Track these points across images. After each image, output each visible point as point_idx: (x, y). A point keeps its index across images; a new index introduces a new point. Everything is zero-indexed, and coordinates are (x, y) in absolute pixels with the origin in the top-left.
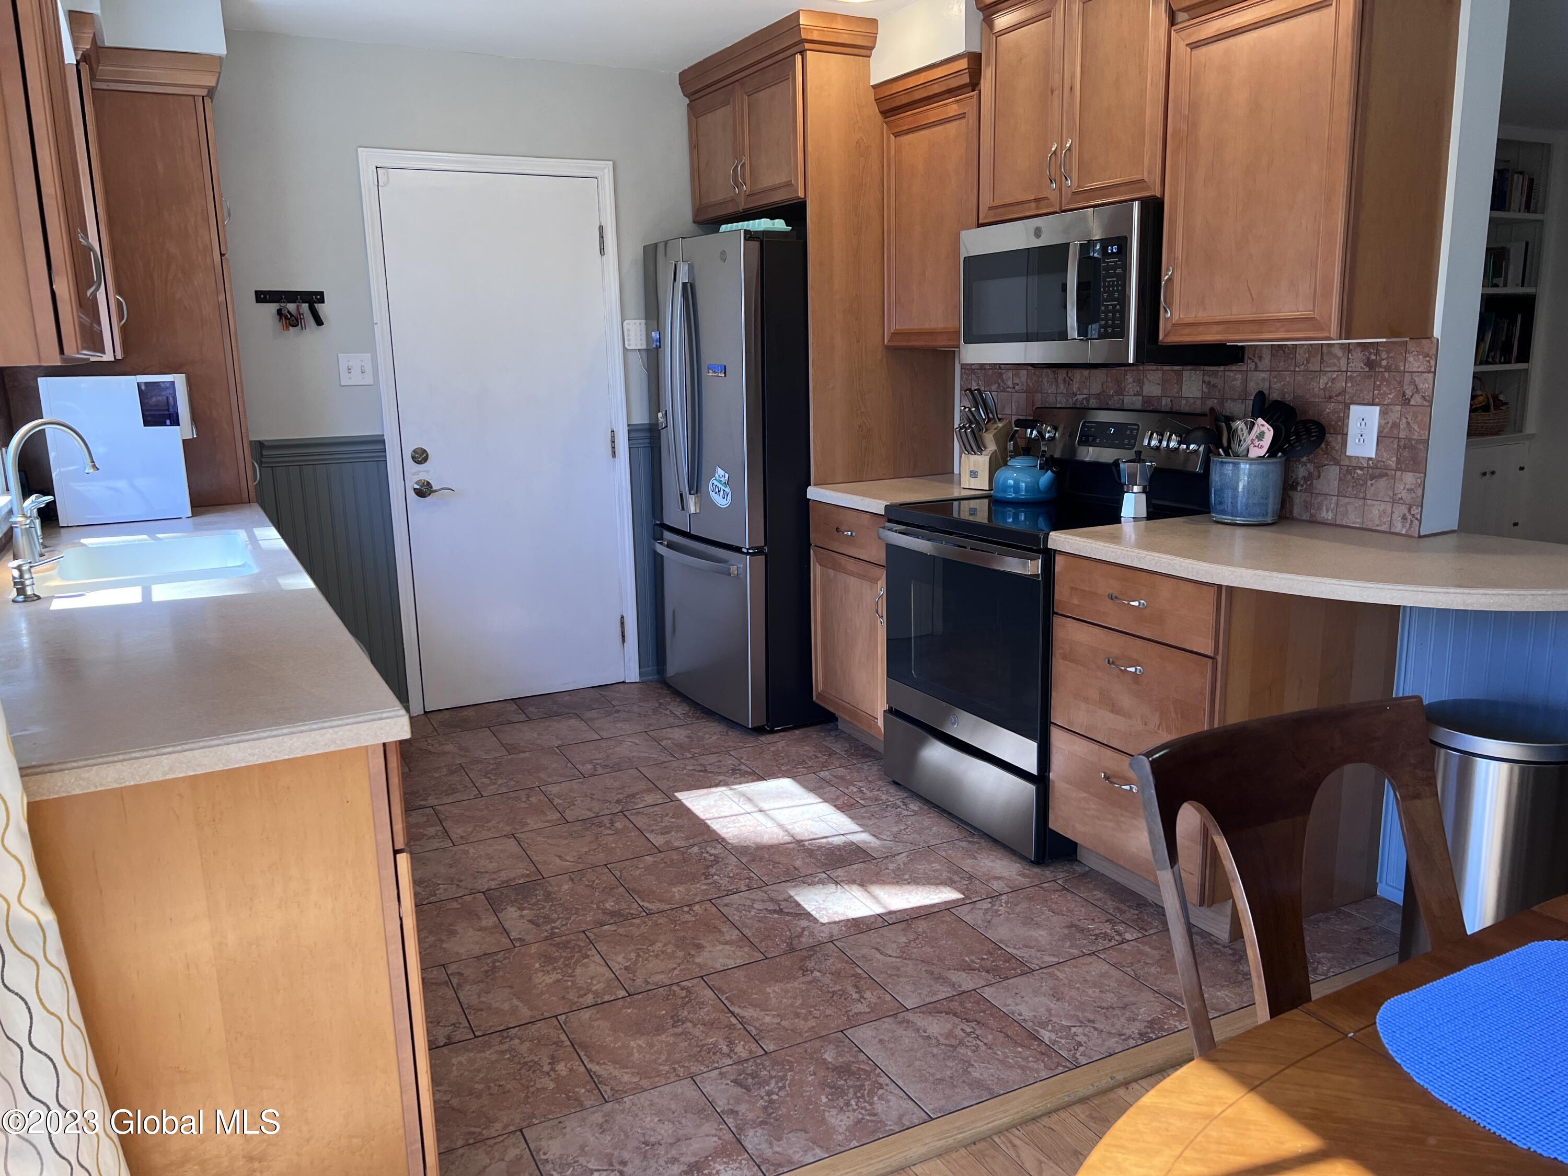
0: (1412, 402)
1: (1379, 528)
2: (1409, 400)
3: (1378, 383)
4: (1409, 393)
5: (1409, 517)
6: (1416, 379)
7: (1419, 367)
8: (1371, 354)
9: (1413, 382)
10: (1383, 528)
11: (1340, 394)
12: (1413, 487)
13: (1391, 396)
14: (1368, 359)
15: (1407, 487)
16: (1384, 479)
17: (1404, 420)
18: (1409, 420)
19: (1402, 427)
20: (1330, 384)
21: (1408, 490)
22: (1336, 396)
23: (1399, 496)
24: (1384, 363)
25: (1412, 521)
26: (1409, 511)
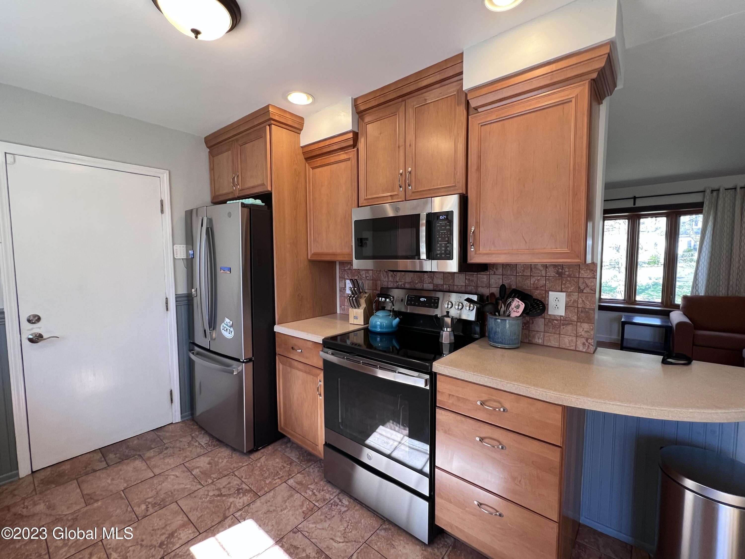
0: (585, 291)
1: (569, 348)
2: (583, 291)
3: (564, 282)
4: (582, 287)
5: (587, 344)
6: (586, 281)
7: (588, 275)
8: (559, 269)
9: (584, 282)
10: (572, 348)
11: (542, 286)
12: (588, 330)
13: (572, 288)
14: (558, 271)
15: (585, 330)
16: (571, 325)
17: (580, 299)
18: (584, 299)
19: (579, 302)
20: (536, 282)
21: (585, 331)
22: (540, 287)
23: (580, 334)
24: (567, 273)
25: (589, 346)
26: (587, 341)
